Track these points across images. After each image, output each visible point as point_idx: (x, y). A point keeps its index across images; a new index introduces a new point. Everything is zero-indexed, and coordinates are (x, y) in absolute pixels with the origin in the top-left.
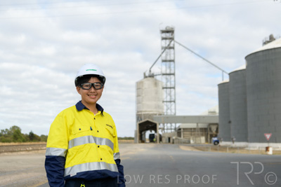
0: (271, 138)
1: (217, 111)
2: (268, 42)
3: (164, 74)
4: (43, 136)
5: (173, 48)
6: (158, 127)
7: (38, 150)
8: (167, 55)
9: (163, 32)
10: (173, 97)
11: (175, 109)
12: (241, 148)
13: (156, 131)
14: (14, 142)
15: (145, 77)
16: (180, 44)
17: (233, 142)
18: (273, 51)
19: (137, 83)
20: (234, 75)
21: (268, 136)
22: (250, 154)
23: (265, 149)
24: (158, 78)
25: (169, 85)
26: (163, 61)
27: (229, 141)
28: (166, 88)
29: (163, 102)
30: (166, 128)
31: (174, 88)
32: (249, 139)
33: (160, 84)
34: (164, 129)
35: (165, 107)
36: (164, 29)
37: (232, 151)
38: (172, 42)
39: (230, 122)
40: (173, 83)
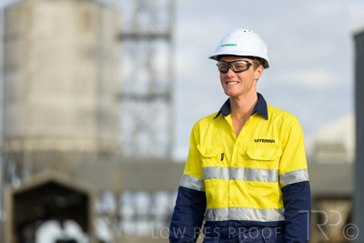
6: (97, 206)
10: (162, 78)
11: (171, 131)
13: (86, 226)
25: (145, 23)
28: (133, 37)
29: (121, 97)
30: (127, 211)
31: (167, 37)
34: (117, 218)
35: (127, 123)
40: (163, 16)
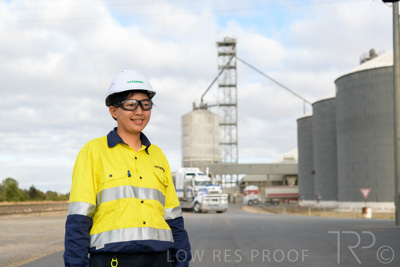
0: (369, 194)
1: (296, 157)
2: (368, 59)
3: (221, 105)
4: (49, 193)
5: (235, 68)
7: (40, 212)
8: (225, 78)
9: (220, 44)
10: (234, 138)
11: (237, 154)
12: (328, 209)
14: (8, 200)
15: (195, 109)
16: (244, 62)
17: (318, 200)
18: (374, 72)
19: (183, 117)
20: (319, 106)
21: (366, 192)
22: (341, 217)
23: (361, 211)
24: (213, 110)
25: (228, 121)
26: (221, 86)
27: (312, 199)
28: (225, 124)
29: (221, 144)
30: (223, 181)
31: (235, 124)
32: (339, 196)
33: (216, 119)
34: (220, 183)
35: (223, 153)
36: (222, 41)
37: (316, 213)
38: (234, 59)
39: (313, 173)
40: (234, 117)
